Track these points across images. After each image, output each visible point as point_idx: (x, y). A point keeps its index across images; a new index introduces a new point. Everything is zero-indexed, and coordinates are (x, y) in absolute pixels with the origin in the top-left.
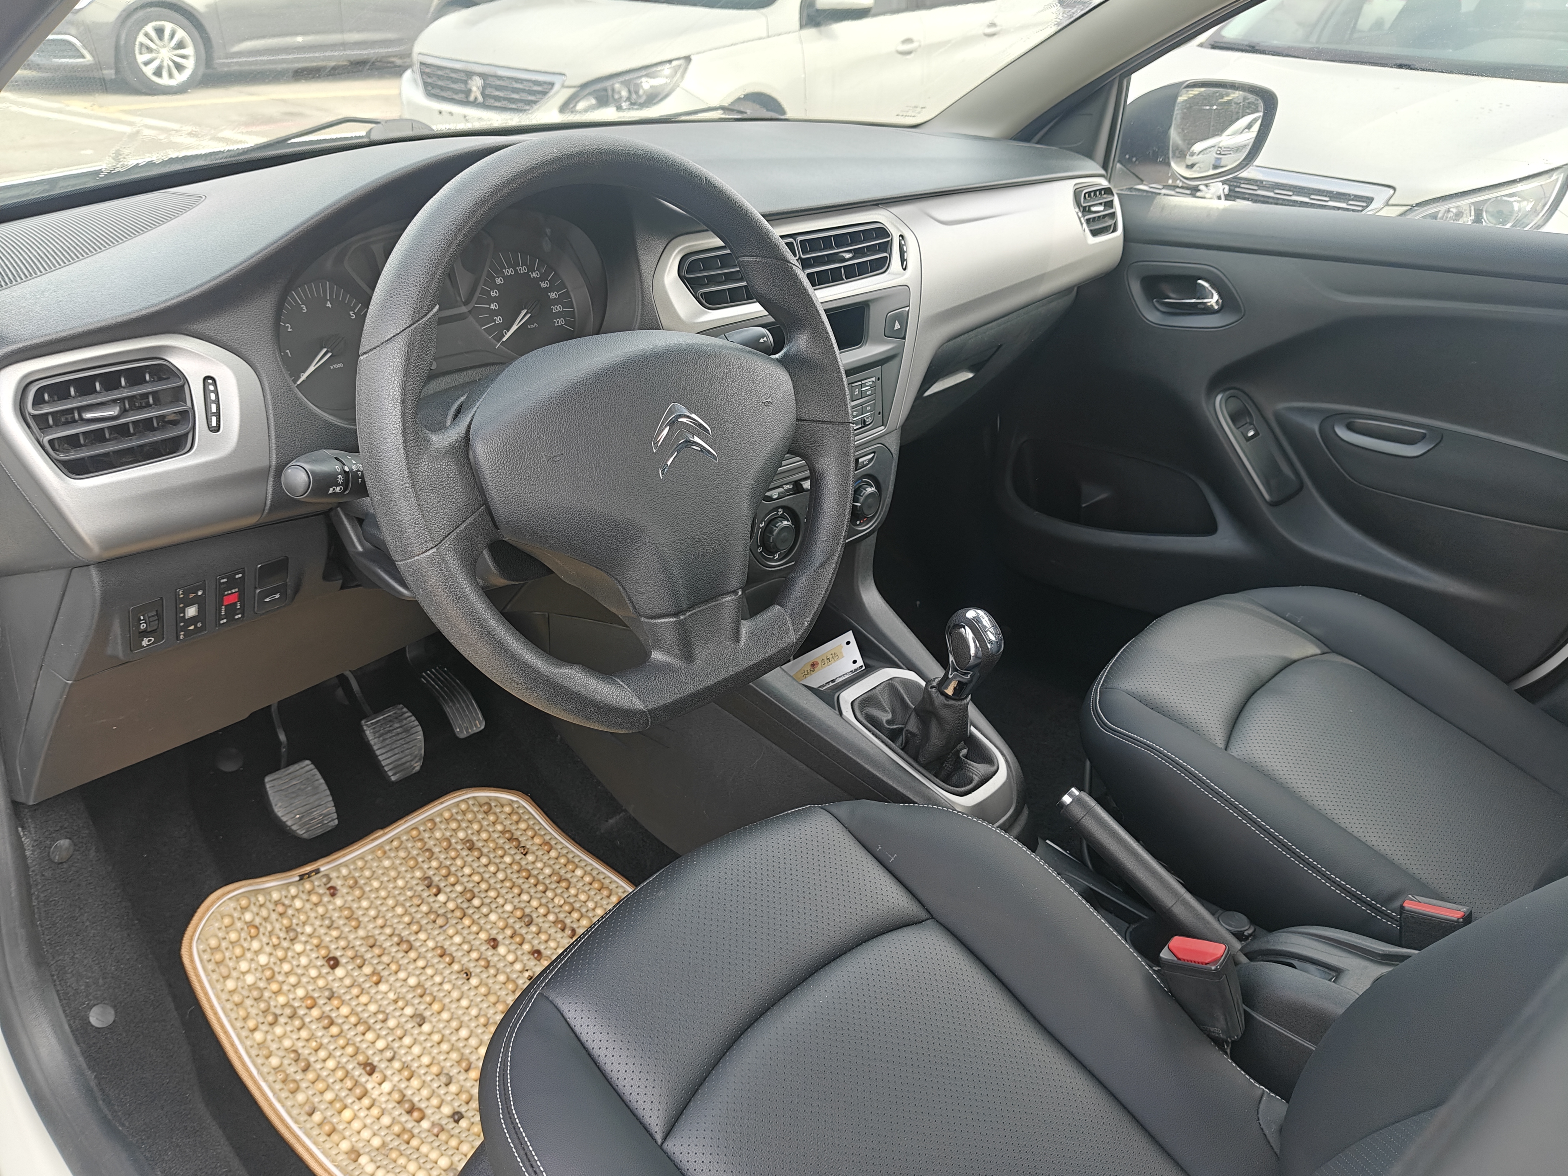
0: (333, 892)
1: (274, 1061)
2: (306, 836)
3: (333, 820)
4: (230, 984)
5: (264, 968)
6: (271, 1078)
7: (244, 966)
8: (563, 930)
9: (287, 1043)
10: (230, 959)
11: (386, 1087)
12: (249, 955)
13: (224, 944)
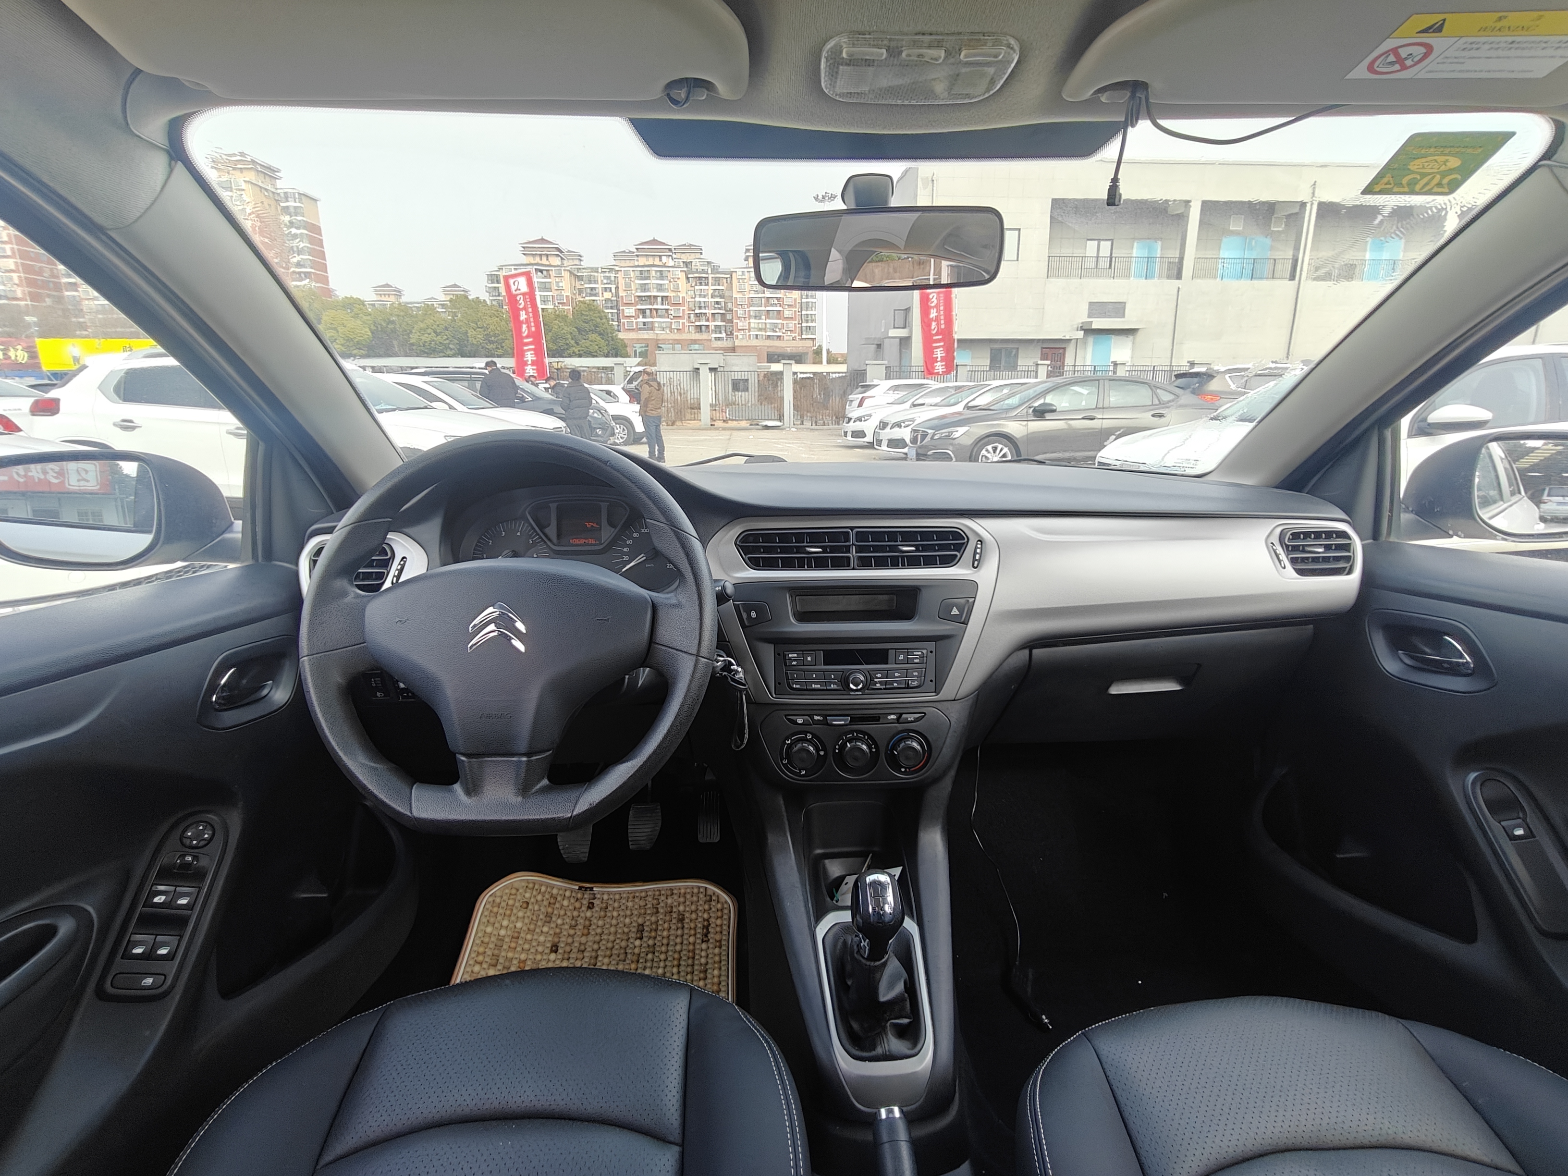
0: (591, 906)
2: (567, 860)
3: (584, 857)
7: (505, 923)
10: (501, 915)
12: (513, 918)
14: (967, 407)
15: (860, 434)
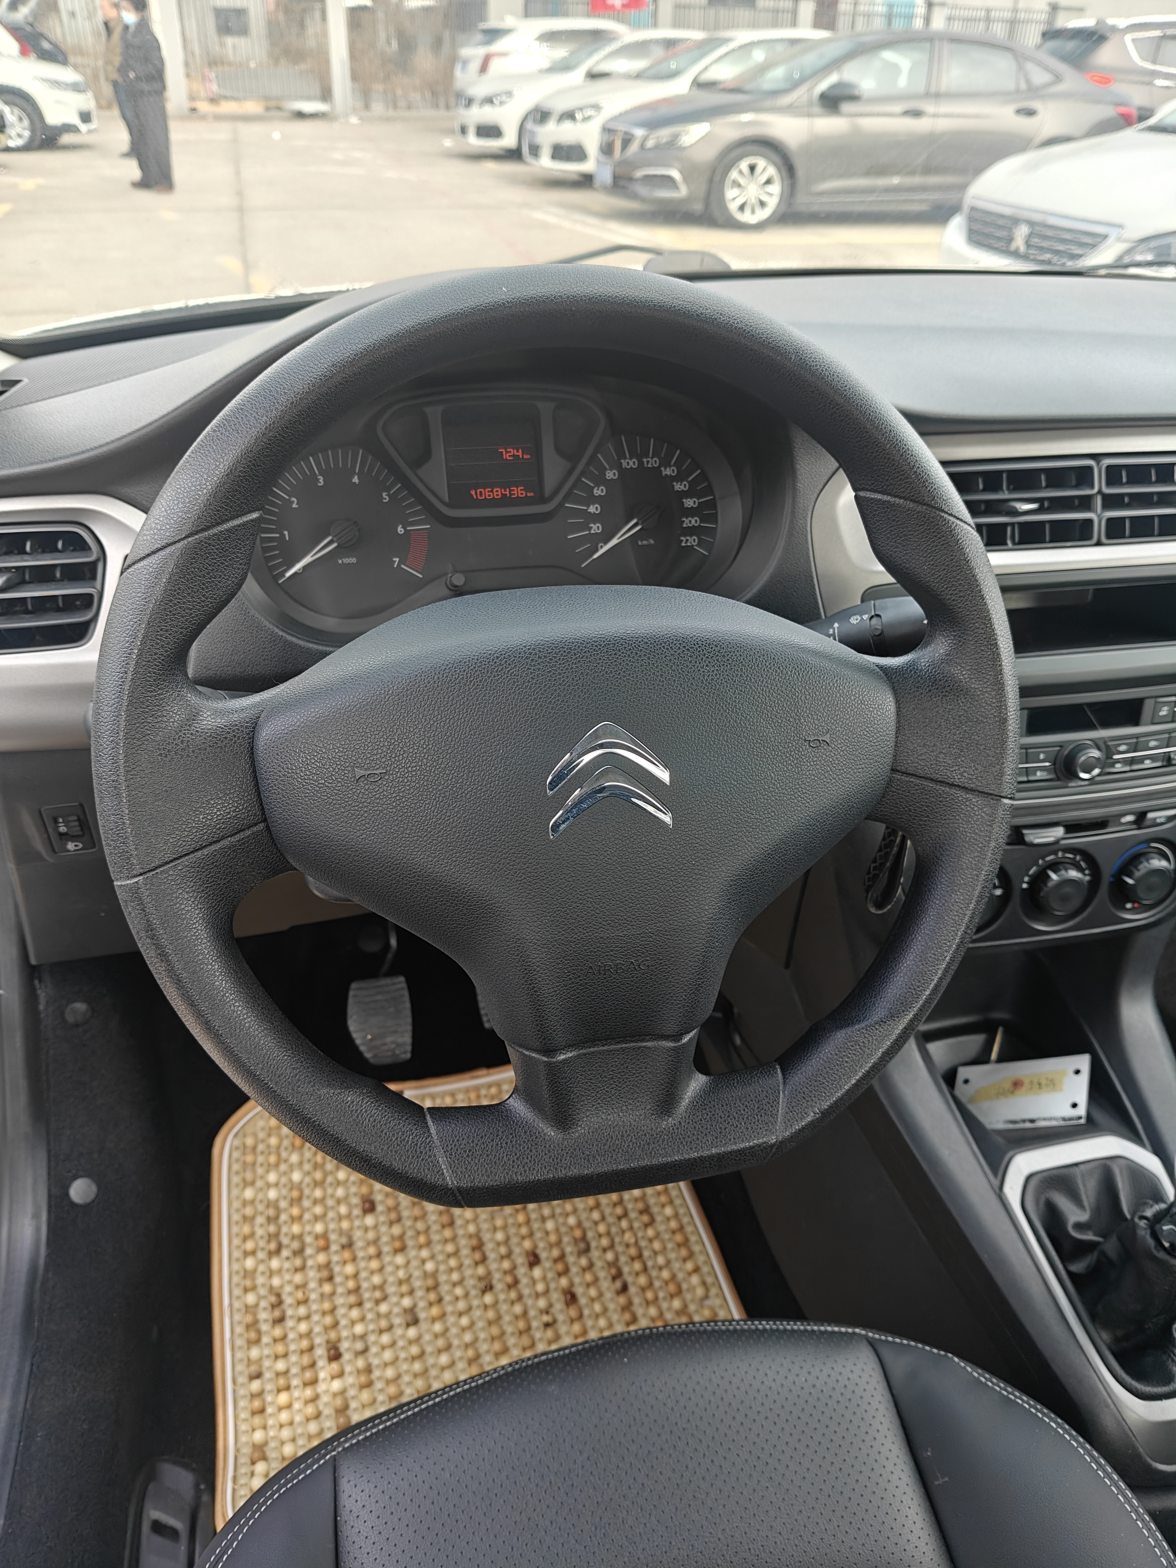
1: (251, 1298)
2: (372, 1061)
3: (405, 1052)
4: (249, 1193)
5: (292, 1186)
6: (237, 1317)
7: (272, 1177)
8: (614, 1279)
9: (276, 1282)
10: (262, 1165)
11: (336, 1385)
12: (283, 1167)
13: (261, 1147)
14: (699, 84)
15: (489, 131)
